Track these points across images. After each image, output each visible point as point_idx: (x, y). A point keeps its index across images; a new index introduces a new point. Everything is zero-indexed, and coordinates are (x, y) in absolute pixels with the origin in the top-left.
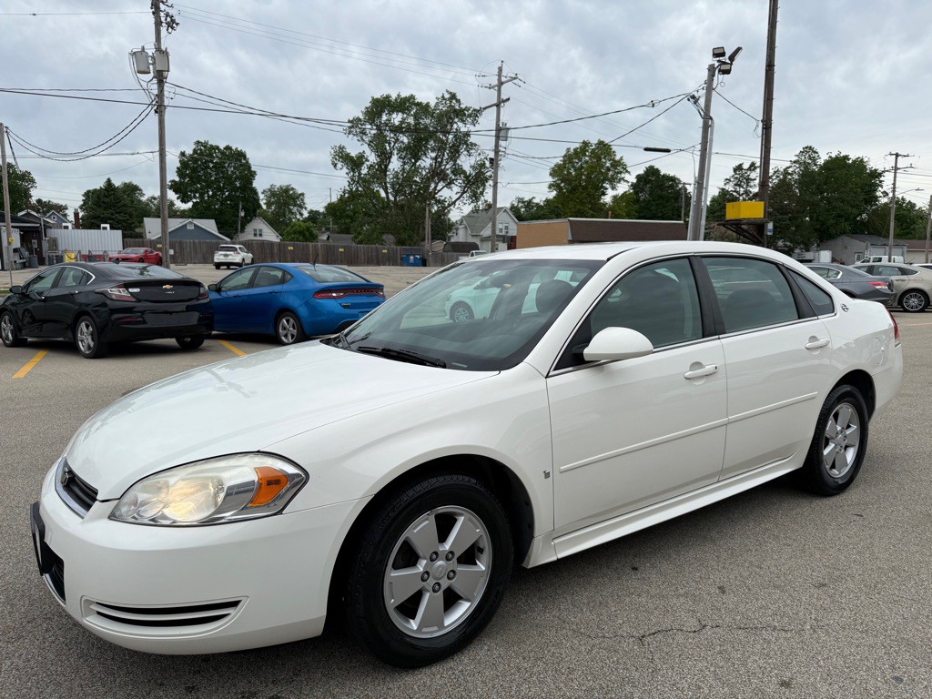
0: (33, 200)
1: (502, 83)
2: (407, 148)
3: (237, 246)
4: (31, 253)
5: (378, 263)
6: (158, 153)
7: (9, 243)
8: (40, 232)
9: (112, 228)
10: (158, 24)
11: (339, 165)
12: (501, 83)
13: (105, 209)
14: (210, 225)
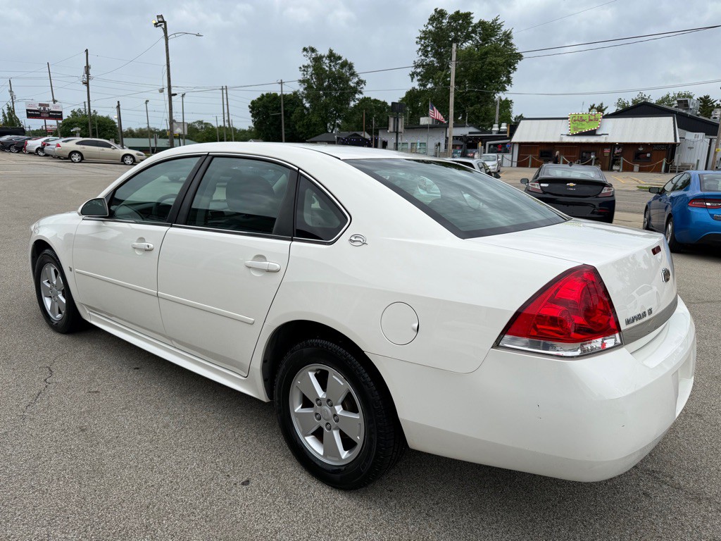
7: (716, 153)
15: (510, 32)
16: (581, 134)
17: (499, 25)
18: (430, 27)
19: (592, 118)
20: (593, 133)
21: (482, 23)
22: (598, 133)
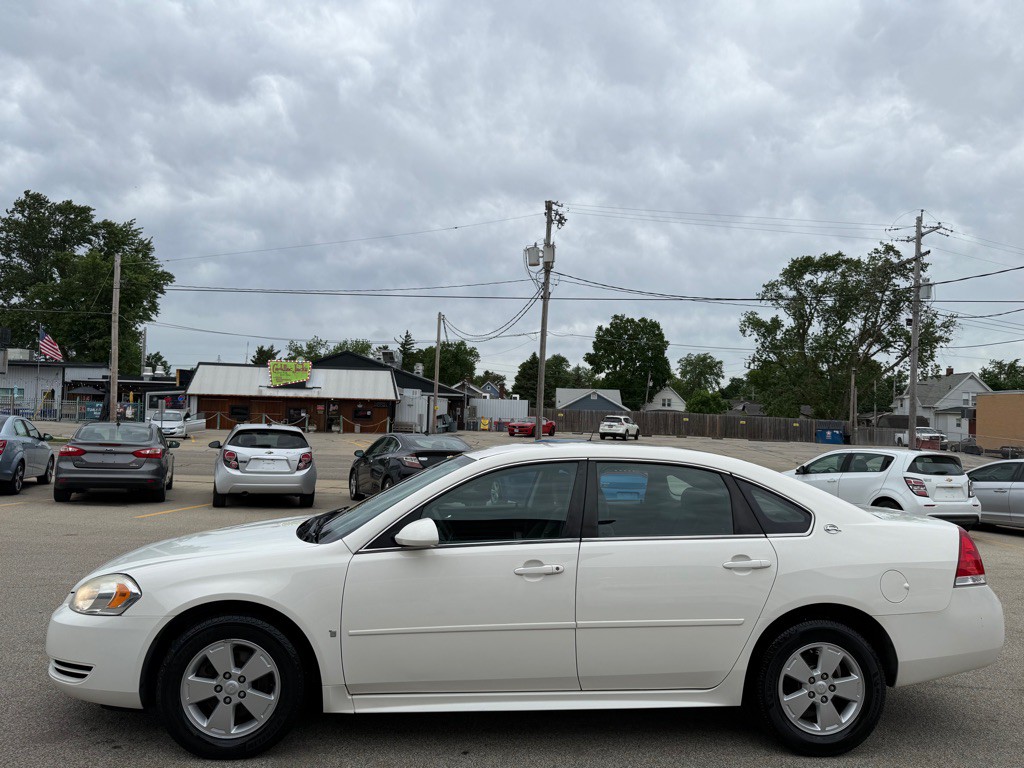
0: (479, 372)
1: (923, 235)
2: (831, 310)
3: (622, 417)
4: (455, 419)
5: (787, 439)
6: (539, 334)
7: (435, 411)
8: (463, 401)
9: (521, 398)
10: (550, 222)
11: (748, 332)
12: (920, 235)
13: (529, 380)
14: (614, 396)
15: (150, 242)
16: (287, 386)
17: (135, 231)
18: (18, 216)
19: (300, 367)
20: (301, 386)
21: (107, 225)
22: (308, 385)
